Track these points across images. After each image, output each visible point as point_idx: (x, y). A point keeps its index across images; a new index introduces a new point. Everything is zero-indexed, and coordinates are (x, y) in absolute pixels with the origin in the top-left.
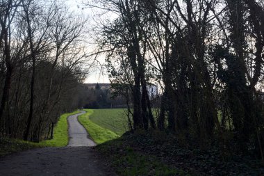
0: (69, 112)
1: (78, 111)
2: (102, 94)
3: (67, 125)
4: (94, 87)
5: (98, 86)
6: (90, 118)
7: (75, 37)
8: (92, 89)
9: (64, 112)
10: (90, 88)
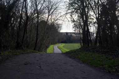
0: (54, 44)
1: (58, 44)
2: (69, 37)
3: (53, 49)
4: (65, 34)
5: (67, 33)
6: (63, 47)
7: (56, 8)
8: (64, 35)
9: (52, 44)
10: (63, 34)
